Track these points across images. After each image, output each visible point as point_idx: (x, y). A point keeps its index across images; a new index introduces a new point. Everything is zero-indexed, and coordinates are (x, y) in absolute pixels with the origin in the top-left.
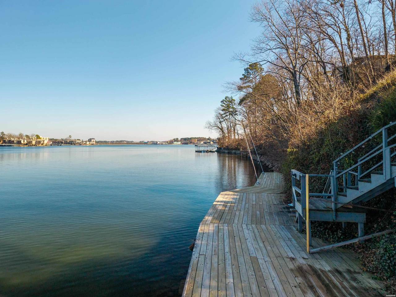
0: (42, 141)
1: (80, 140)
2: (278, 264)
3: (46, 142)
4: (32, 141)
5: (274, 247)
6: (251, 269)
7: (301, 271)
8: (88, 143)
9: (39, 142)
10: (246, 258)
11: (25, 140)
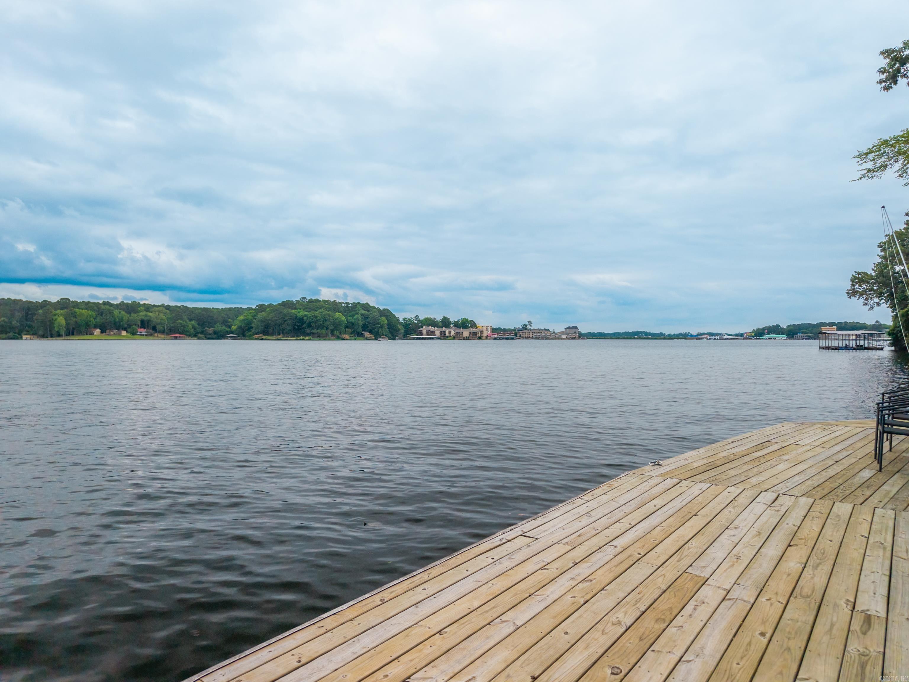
0: (479, 333)
1: (548, 330)
2: (770, 620)
3: (485, 334)
4: (462, 332)
5: (816, 567)
6: (637, 606)
7: (863, 666)
8: (564, 336)
9: (475, 334)
10: (663, 573)
11: (451, 330)
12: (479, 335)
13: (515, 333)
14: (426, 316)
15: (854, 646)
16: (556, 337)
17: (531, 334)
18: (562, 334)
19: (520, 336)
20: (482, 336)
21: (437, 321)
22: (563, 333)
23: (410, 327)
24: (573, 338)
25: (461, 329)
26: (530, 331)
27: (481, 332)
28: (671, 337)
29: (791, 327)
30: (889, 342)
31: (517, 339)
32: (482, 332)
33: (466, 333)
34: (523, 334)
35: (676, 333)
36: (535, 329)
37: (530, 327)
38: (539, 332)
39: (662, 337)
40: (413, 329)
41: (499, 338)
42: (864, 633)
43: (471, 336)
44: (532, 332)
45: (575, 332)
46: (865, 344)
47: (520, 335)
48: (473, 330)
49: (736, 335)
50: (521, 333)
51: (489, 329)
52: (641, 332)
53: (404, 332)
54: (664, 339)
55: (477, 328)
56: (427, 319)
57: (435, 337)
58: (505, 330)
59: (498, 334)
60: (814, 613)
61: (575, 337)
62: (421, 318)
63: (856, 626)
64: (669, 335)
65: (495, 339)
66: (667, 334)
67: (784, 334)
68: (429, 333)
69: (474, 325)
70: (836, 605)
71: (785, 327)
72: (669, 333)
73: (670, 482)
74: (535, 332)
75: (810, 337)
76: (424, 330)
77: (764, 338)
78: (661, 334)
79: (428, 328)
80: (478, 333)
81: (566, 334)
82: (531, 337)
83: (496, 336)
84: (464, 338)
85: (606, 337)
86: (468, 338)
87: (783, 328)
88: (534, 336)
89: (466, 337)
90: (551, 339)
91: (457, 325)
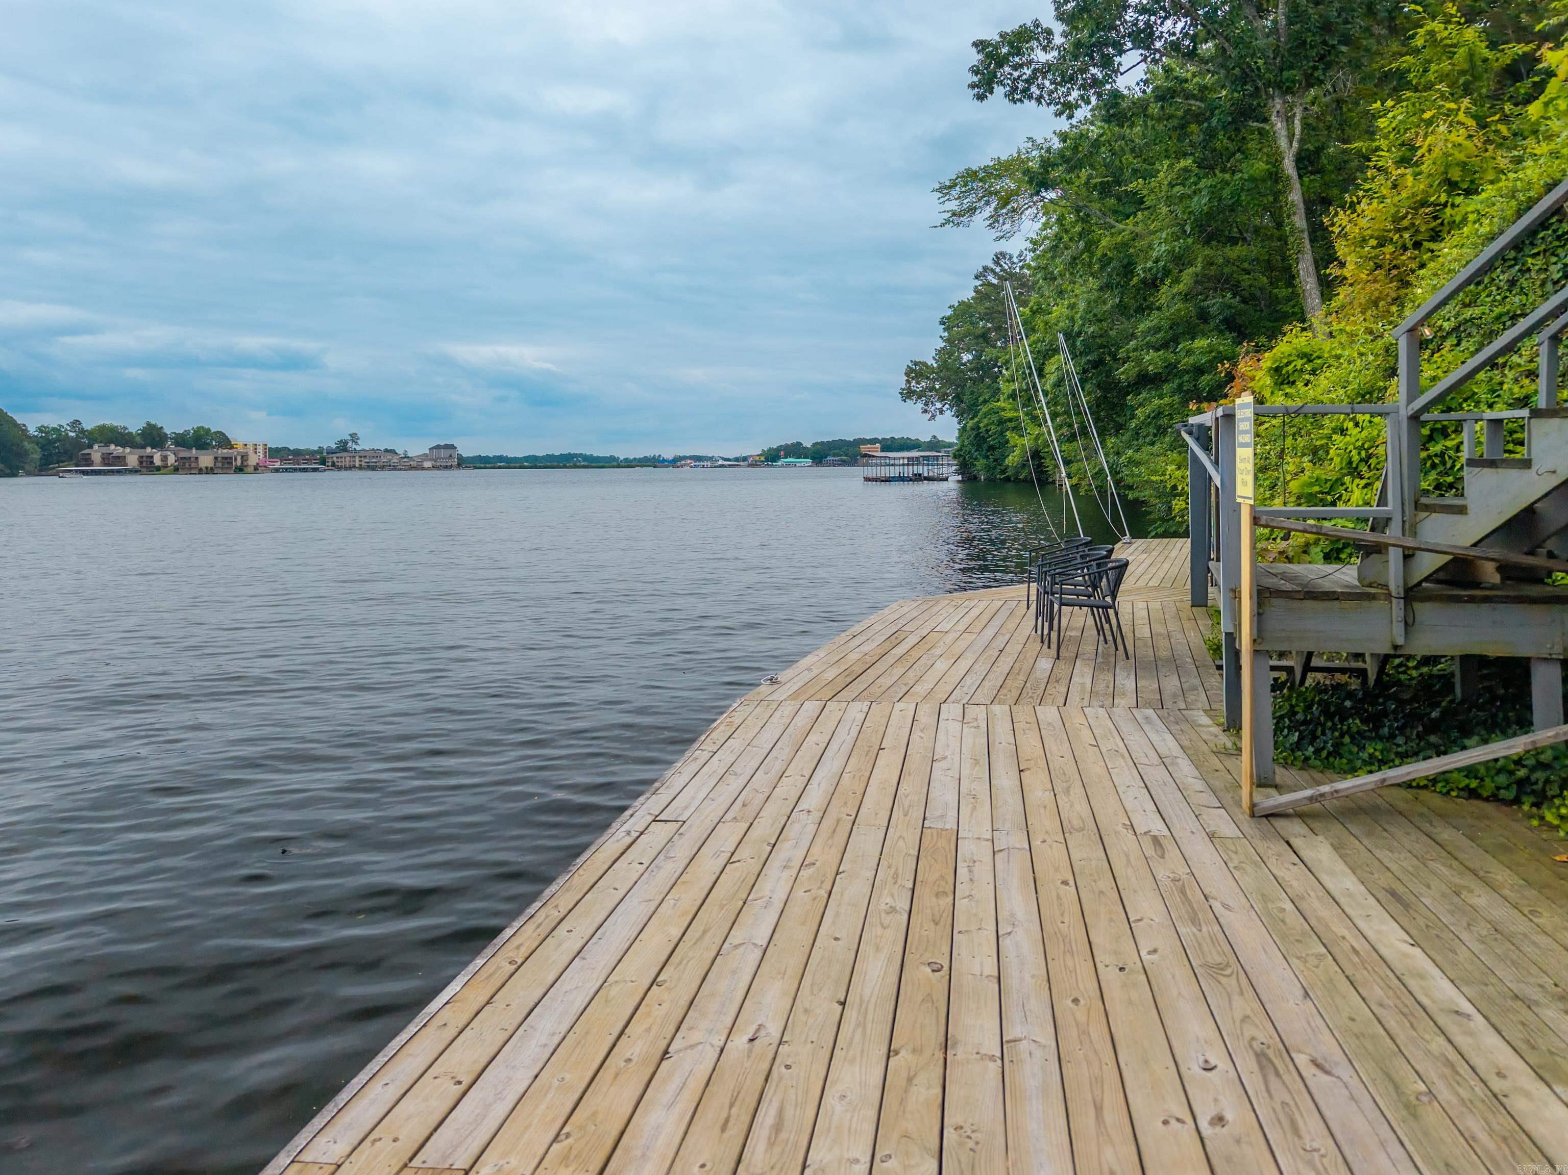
1: (393, 452)
2: (1061, 864)
3: (253, 460)
4: (197, 458)
5: (1067, 791)
6: (899, 882)
7: (1183, 892)
8: (427, 464)
9: (227, 460)
10: (898, 834)
11: (169, 453)
12: (239, 462)
13: (321, 458)
14: (101, 423)
15: (1162, 874)
16: (411, 465)
17: (357, 459)
18: (425, 460)
19: (333, 465)
20: (246, 466)
21: (131, 433)
22: (425, 457)
23: (57, 447)
24: (446, 467)
25: (194, 451)
26: (353, 454)
27: (242, 457)
28: (629, 464)
29: (819, 446)
30: (954, 468)
31: (325, 470)
32: (244, 457)
33: (206, 460)
34: (340, 460)
35: (637, 457)
36: (364, 450)
37: (354, 446)
38: (375, 455)
39: (615, 464)
40: (66, 452)
41: (286, 469)
42: (1162, 857)
43: (219, 465)
44: (360, 457)
45: (451, 456)
46: (924, 471)
47: (333, 462)
48: (225, 452)
49: (737, 459)
50: (335, 459)
51: (260, 449)
52: (576, 455)
53: (41, 459)
54: (618, 467)
55: (232, 447)
56: (102, 429)
57: (126, 470)
58: (297, 453)
59: (281, 461)
60: (1101, 846)
61: (451, 466)
62: (88, 425)
63: (1150, 851)
64: (626, 460)
65: (277, 470)
66: (622, 458)
67: (807, 458)
68: (107, 459)
69: (224, 441)
70: (1116, 833)
71: (809, 446)
72: (626, 457)
73: (811, 707)
74: (365, 457)
75: (844, 461)
76: (96, 453)
77: (779, 463)
78: (612, 458)
79: (105, 450)
80: (236, 459)
81: (431, 460)
82: (357, 465)
83: (277, 465)
84: (201, 469)
85: (512, 465)
86: (210, 471)
87: (806, 448)
88: (363, 464)
89: (207, 468)
90: (401, 469)
91: (181, 441)
